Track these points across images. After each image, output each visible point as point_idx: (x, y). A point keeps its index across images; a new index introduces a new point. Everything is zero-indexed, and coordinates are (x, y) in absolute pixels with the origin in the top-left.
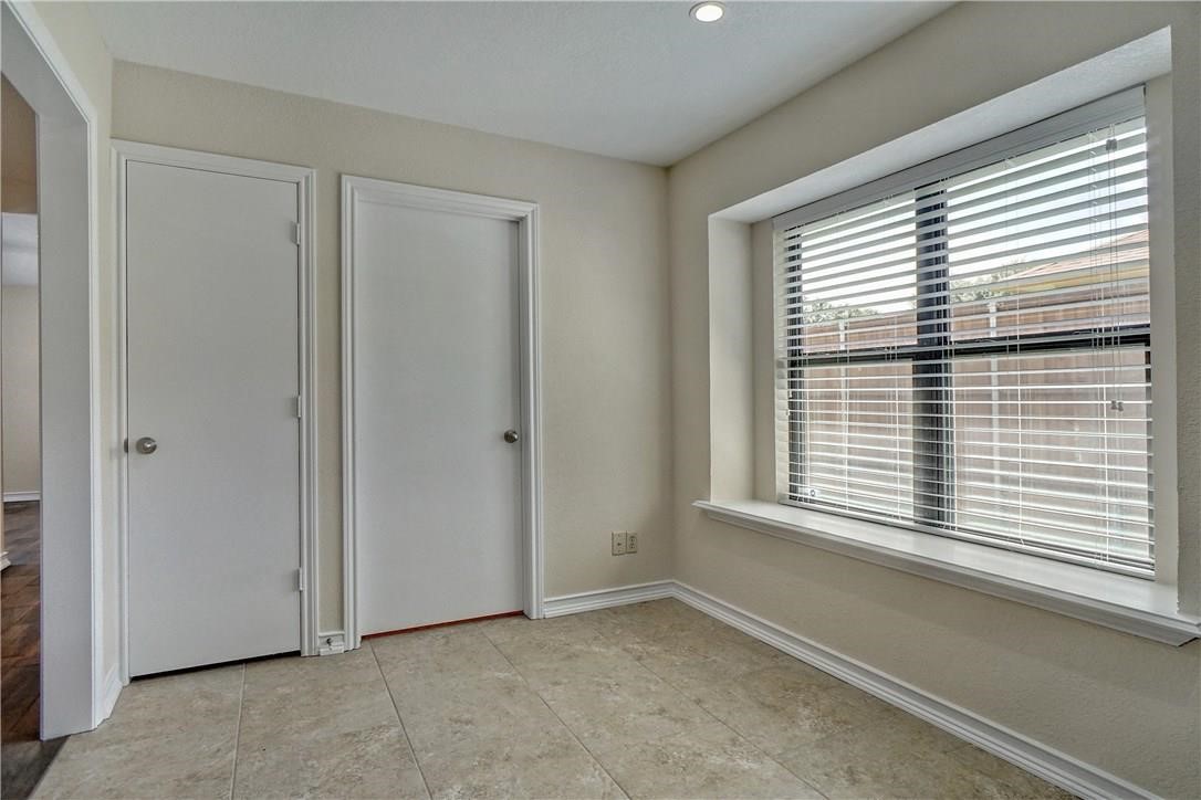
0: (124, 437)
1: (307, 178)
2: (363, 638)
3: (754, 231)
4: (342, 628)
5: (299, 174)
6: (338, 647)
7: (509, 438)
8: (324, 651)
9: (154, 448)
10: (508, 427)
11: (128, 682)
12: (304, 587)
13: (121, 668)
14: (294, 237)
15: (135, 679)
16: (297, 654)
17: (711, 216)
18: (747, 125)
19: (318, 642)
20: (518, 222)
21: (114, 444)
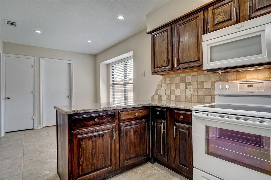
0: (5, 97)
1: (34, 58)
2: (44, 127)
3: (108, 65)
4: (40, 125)
5: (33, 58)
6: (39, 128)
7: (68, 97)
8: (37, 128)
9: (10, 98)
10: (69, 95)
11: (5, 133)
12: (34, 119)
13: (4, 131)
14: (32, 67)
15: (6, 133)
16: (33, 129)
17: (100, 64)
18: (109, 49)
19: (36, 127)
20: (70, 64)
21: (3, 98)
